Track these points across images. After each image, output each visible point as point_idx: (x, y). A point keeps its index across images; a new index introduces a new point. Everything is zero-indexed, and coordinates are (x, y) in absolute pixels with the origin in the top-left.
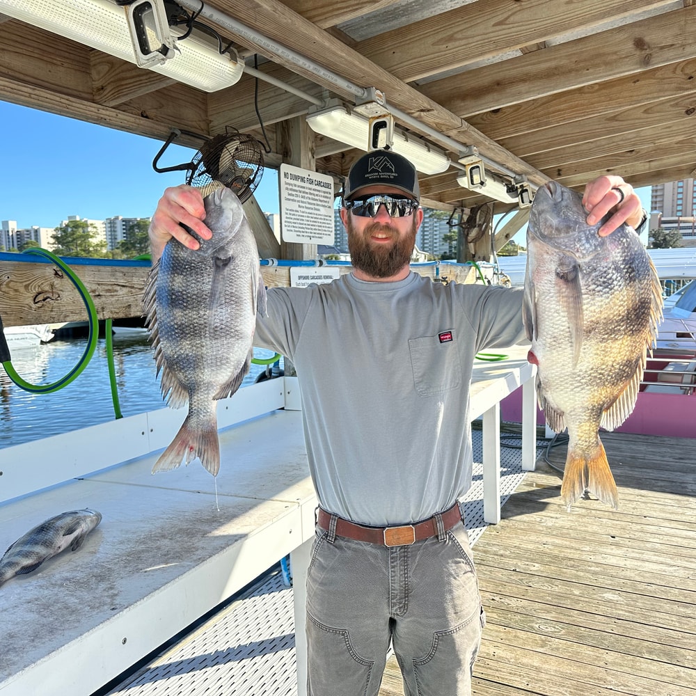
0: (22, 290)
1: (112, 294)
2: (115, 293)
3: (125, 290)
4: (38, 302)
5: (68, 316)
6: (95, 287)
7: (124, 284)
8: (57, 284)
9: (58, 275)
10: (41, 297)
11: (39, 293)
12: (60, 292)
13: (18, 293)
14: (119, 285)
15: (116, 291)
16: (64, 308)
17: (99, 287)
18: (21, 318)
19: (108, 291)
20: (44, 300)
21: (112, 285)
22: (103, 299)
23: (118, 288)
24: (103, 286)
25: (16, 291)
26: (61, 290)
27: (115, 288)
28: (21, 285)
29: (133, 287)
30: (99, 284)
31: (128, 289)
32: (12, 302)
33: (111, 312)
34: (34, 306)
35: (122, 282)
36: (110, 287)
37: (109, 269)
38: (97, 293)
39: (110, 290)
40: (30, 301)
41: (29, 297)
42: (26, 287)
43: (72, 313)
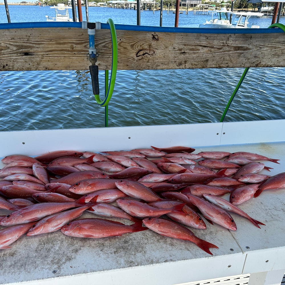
0: (129, 48)
1: (195, 52)
2: (197, 51)
3: (206, 49)
4: (139, 56)
5: (159, 66)
6: (181, 47)
7: (206, 45)
8: (154, 44)
9: (155, 38)
10: (141, 53)
11: (141, 50)
12: (155, 50)
13: (126, 50)
14: (201, 46)
15: (199, 50)
16: (157, 61)
17: (185, 47)
18: (127, 65)
19: (192, 49)
20: (143, 55)
21: (195, 45)
22: (187, 55)
23: (200, 48)
24: (188, 47)
25: (125, 48)
26: (156, 49)
27: (197, 48)
28: (128, 44)
29: (213, 47)
30: (185, 45)
31: (208, 48)
32: (122, 55)
33: (192, 64)
34: (136, 58)
35: (204, 43)
36: (194, 47)
37: (195, 34)
38: (183, 51)
39: (193, 49)
40: (134, 55)
41: (133, 53)
42: (132, 46)
43: (162, 64)
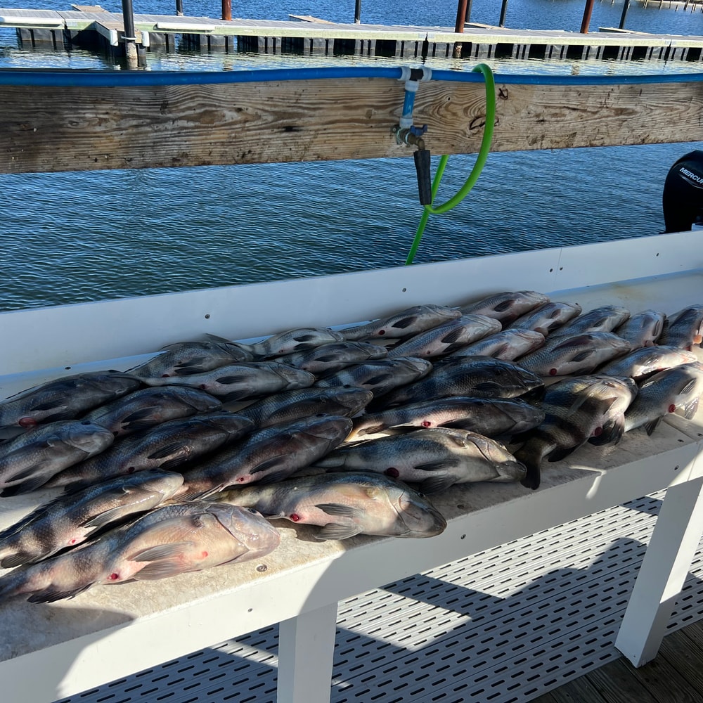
0: (460, 113)
1: (559, 119)
2: (562, 118)
3: (575, 114)
4: (474, 128)
5: (502, 145)
6: (540, 110)
7: (575, 107)
8: (499, 106)
9: (503, 95)
10: (478, 122)
11: (477, 118)
12: (500, 117)
13: (455, 117)
14: (568, 108)
15: (564, 115)
16: (501, 136)
17: (546, 111)
18: (453, 145)
19: (555, 115)
20: (481, 125)
21: (561, 108)
22: (546, 125)
23: (567, 112)
24: (551, 110)
25: (454, 114)
26: (502, 114)
27: (563, 113)
28: (460, 107)
29: (585, 111)
30: (546, 107)
31: (578, 113)
32: (447, 127)
33: (551, 141)
34: (469, 132)
35: (573, 104)
36: (557, 111)
37: (563, 87)
38: (541, 118)
39: (556, 114)
40: (465, 127)
41: (466, 122)
42: (466, 110)
43: (508, 141)
